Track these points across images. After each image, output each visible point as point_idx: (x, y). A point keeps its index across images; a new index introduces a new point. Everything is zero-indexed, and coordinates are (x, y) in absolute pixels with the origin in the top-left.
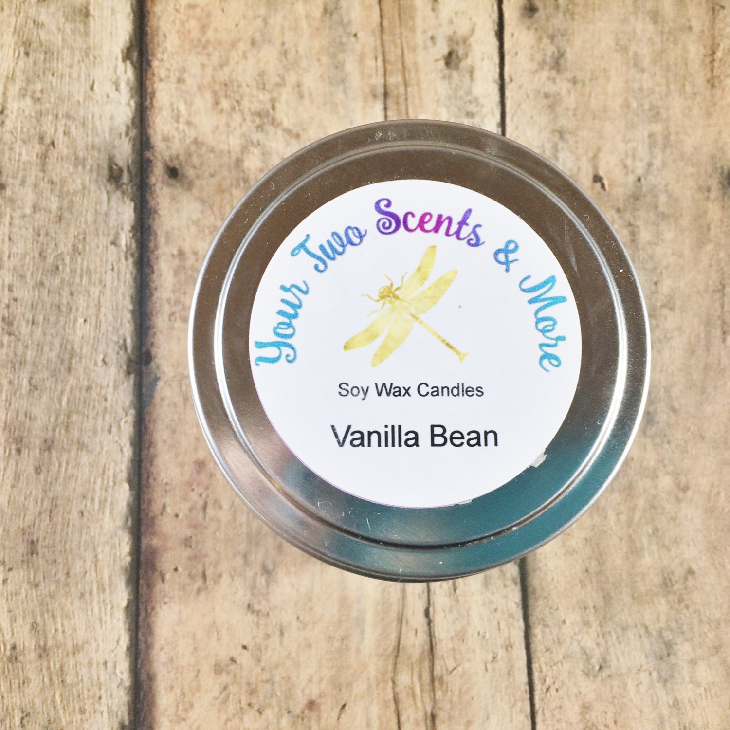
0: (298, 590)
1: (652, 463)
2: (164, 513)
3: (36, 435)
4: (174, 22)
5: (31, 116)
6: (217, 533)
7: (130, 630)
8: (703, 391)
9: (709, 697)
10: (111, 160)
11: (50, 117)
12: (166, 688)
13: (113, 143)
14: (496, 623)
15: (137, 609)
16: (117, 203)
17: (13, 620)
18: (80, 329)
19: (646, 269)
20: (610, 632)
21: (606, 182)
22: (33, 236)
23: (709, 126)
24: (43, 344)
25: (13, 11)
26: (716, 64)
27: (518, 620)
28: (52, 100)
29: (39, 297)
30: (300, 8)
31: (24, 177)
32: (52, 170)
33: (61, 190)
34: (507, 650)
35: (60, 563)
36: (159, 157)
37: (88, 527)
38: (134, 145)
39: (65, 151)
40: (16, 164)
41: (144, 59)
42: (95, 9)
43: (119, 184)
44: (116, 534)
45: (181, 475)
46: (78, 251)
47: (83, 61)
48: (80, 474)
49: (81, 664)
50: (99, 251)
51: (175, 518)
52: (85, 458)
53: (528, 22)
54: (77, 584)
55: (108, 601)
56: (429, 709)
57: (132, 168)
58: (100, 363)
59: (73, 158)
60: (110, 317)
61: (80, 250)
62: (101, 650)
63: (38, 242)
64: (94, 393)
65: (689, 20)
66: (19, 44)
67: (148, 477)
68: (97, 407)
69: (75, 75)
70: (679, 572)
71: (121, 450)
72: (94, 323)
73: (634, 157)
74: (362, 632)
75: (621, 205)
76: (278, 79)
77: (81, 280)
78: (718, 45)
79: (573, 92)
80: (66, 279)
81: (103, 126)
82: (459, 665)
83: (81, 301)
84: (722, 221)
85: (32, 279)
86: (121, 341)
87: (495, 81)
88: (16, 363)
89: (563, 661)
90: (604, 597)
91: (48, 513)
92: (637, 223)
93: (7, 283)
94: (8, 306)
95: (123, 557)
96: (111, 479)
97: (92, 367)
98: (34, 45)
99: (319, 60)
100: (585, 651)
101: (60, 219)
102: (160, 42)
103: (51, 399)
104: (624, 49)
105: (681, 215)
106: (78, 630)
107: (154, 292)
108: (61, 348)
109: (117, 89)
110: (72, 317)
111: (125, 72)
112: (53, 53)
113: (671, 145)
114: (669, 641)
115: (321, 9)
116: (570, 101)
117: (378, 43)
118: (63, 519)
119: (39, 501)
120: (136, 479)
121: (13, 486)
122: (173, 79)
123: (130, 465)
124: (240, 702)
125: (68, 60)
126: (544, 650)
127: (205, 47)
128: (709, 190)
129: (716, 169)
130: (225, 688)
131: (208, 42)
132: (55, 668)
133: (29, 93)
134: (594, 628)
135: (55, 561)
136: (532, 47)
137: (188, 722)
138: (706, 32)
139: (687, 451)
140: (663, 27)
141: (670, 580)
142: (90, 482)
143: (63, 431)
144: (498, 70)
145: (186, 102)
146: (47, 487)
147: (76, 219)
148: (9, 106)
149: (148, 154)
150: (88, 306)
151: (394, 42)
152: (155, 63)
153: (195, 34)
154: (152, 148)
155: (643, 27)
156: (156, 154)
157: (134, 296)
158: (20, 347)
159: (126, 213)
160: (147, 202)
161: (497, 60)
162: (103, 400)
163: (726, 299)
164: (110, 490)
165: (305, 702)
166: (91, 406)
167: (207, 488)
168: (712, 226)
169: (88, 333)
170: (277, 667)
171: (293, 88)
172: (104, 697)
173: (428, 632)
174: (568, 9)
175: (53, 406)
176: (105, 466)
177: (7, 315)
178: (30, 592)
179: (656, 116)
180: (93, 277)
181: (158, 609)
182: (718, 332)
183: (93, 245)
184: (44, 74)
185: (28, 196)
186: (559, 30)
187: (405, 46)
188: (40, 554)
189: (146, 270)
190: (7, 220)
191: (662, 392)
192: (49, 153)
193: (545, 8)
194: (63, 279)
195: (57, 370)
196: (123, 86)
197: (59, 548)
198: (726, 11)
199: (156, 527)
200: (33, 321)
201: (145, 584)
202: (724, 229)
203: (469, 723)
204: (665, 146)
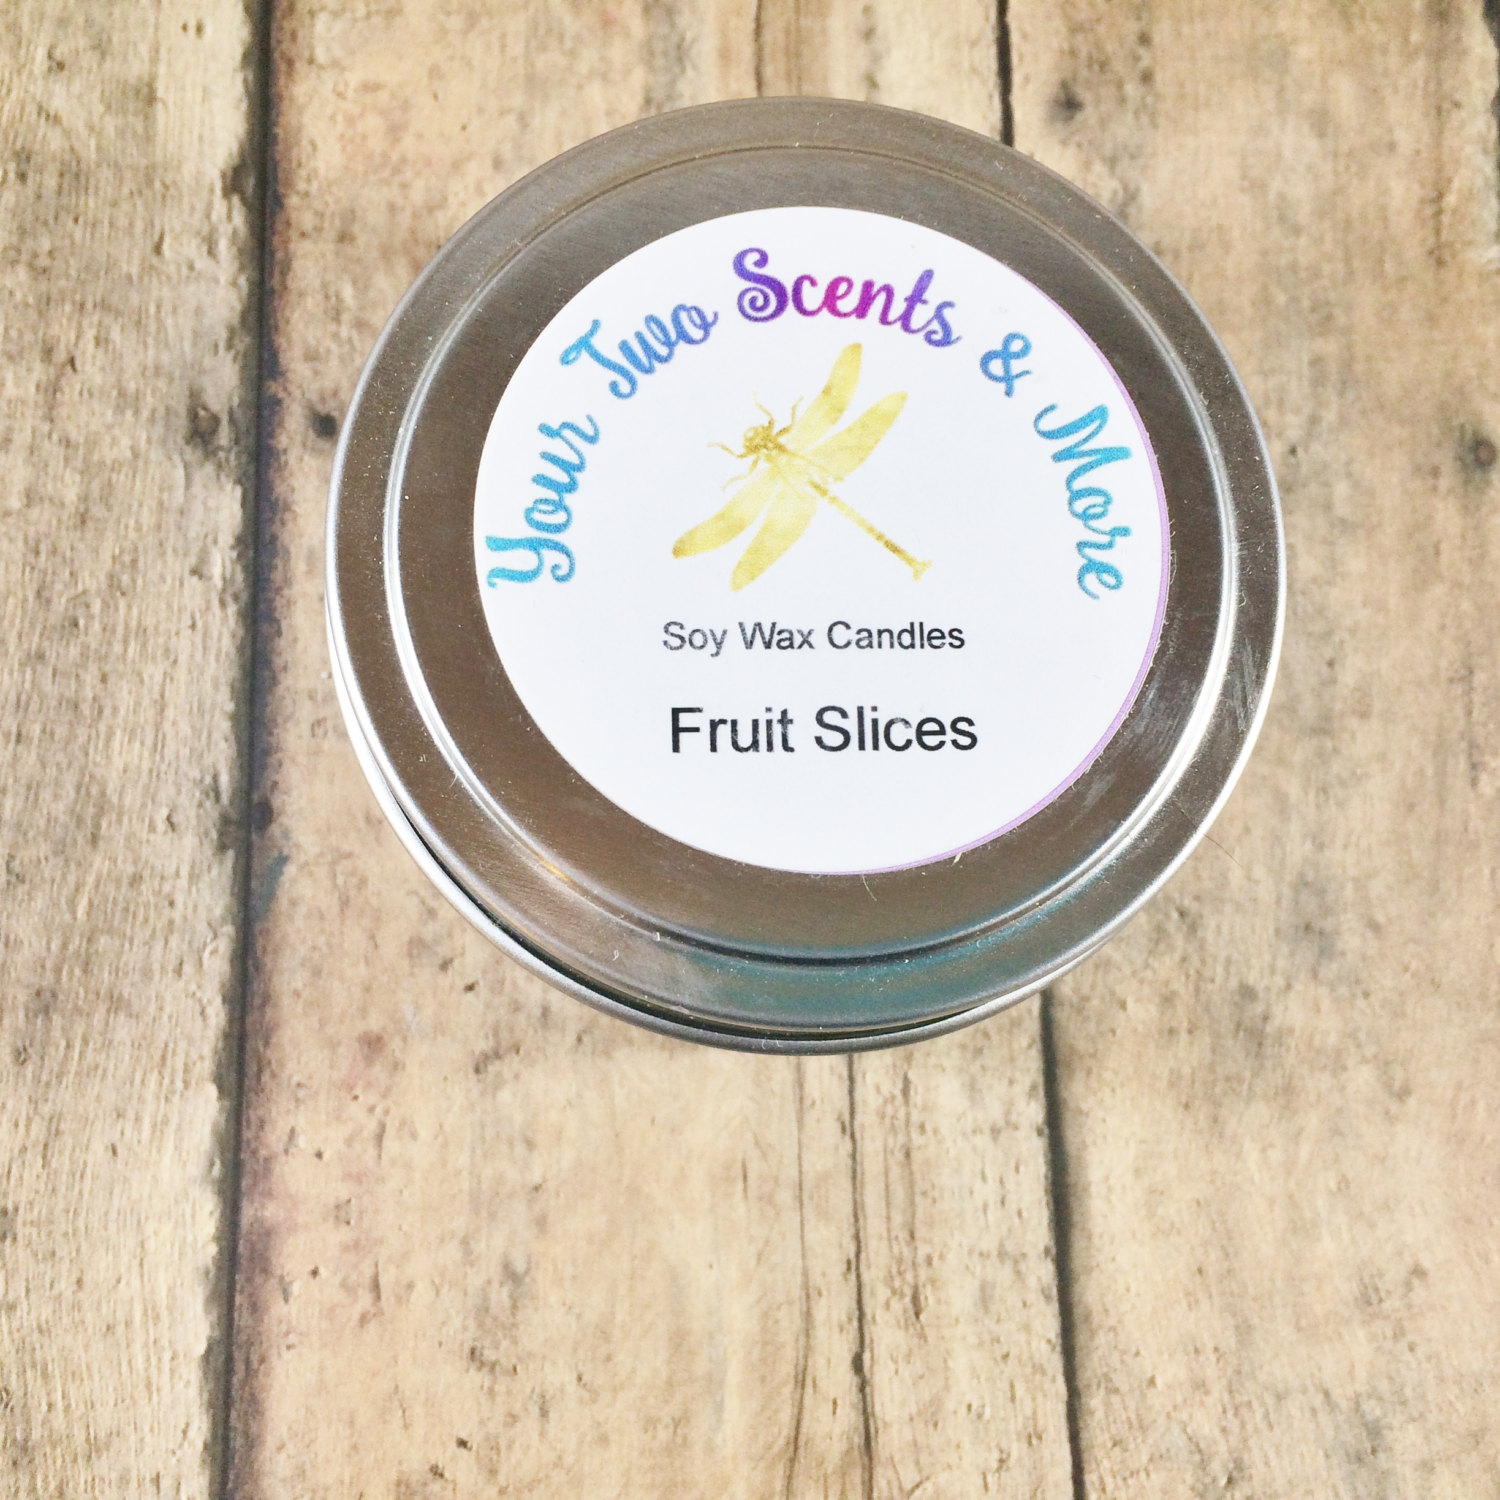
0: (579, 1316)
1: (1332, 1039)
2: (292, 1149)
3: (19, 980)
4: (332, 118)
5: (27, 305)
6: (406, 1193)
7: (211, 1405)
8: (1435, 887)
10: (195, 397)
11: (68, 308)
13: (201, 365)
14: (1005, 1386)
15: (229, 1360)
16: (205, 486)
18: (120, 753)
19: (1310, 635)
20: (1249, 1404)
22: (24, 555)
23: (1435, 343)
24: (38, 785)
26: (1446, 219)
27: (1054, 1380)
28: (73, 273)
29: (33, 682)
30: (595, 93)
31: (10, 429)
32: (69, 417)
33: (86, 460)
34: (1030, 1443)
35: (61, 1259)
36: (297, 393)
37: (126, 1180)
38: (244, 368)
39: (98, 380)
41: (269, 193)
42: (167, 88)
43: (210, 448)
44: (187, 1194)
45: (331, 1067)
46: (119, 588)
47: (140, 193)
48: (112, 1067)
49: (102, 1479)
50: (166, 588)
51: (316, 1160)
52: (123, 1030)
53: (1063, 129)
54: (99, 1304)
55: (165, 1342)
57: (238, 414)
58: (161, 826)
59: (115, 393)
60: (185, 728)
61: (124, 584)
62: (148, 1450)
63: (33, 568)
64: (146, 891)
65: (1390, 131)
67: (260, 1071)
68: (151, 920)
69: (122, 222)
70: (1395, 1274)
71: (203, 1013)
72: (149, 742)
73: (1281, 403)
74: (719, 1408)
77: (126, 650)
78: (1450, 181)
80: (94, 646)
81: (181, 328)
82: (928, 1478)
83: (125, 692)
84: (1463, 537)
85: (19, 645)
86: (208, 780)
89: (1151, 1468)
90: (1237, 1328)
91: (41, 1148)
95: (200, 1245)
96: (180, 1076)
97: (144, 835)
98: (36, 159)
100: (1197, 1445)
101: (83, 519)
102: (304, 160)
103: (56, 904)
105: (1380, 524)
106: (98, 1406)
107: (281, 677)
108: (78, 792)
109: (211, 253)
110: (102, 727)
111: (229, 217)
113: (1356, 382)
114: (1377, 1420)
115: (640, 99)
118: (73, 1161)
119: (22, 1124)
120: (233, 1076)
122: (330, 234)
123: (220, 1045)
125: (109, 190)
126: (1109, 1445)
127: (397, 170)
128: (1435, 472)
129: (1451, 431)
131: (404, 160)
132: (46, 1489)
133: (25, 257)
134: (1216, 1394)
135: (53, 1254)
138: (1425, 155)
139: (1404, 1015)
140: (1336, 142)
141: (1377, 1290)
142: (132, 1083)
143: (77, 972)
145: (355, 282)
146: (41, 1091)
147: (118, 521)
149: (274, 388)
150: (138, 704)
152: (293, 201)
153: (377, 144)
154: (283, 374)
155: (1295, 142)
156: (292, 388)
157: (237, 685)
159: (226, 508)
160: (271, 489)
162: (166, 904)
163: (1477, 698)
164: (176, 1099)
166: (140, 918)
167: (384, 1096)
168: (1444, 547)
169: (136, 761)
170: (532, 1485)
173: (861, 1406)
174: (1145, 106)
175: (58, 919)
176: (166, 1045)
179: (1325, 323)
180: (151, 642)
181: (274, 1361)
182: (1462, 765)
183: (152, 575)
184: (56, 218)
185: (15, 472)
186: (1126, 147)
188: (20, 1238)
189: (265, 628)
191: (1349, 892)
192: (63, 382)
193: (1098, 101)
194: (86, 647)
195: (68, 840)
196: (223, 245)
197: (62, 1226)
198: (1463, 114)
199: (274, 1180)
200: (19, 735)
201: (246, 1305)
202: (1468, 553)
204: (1345, 382)
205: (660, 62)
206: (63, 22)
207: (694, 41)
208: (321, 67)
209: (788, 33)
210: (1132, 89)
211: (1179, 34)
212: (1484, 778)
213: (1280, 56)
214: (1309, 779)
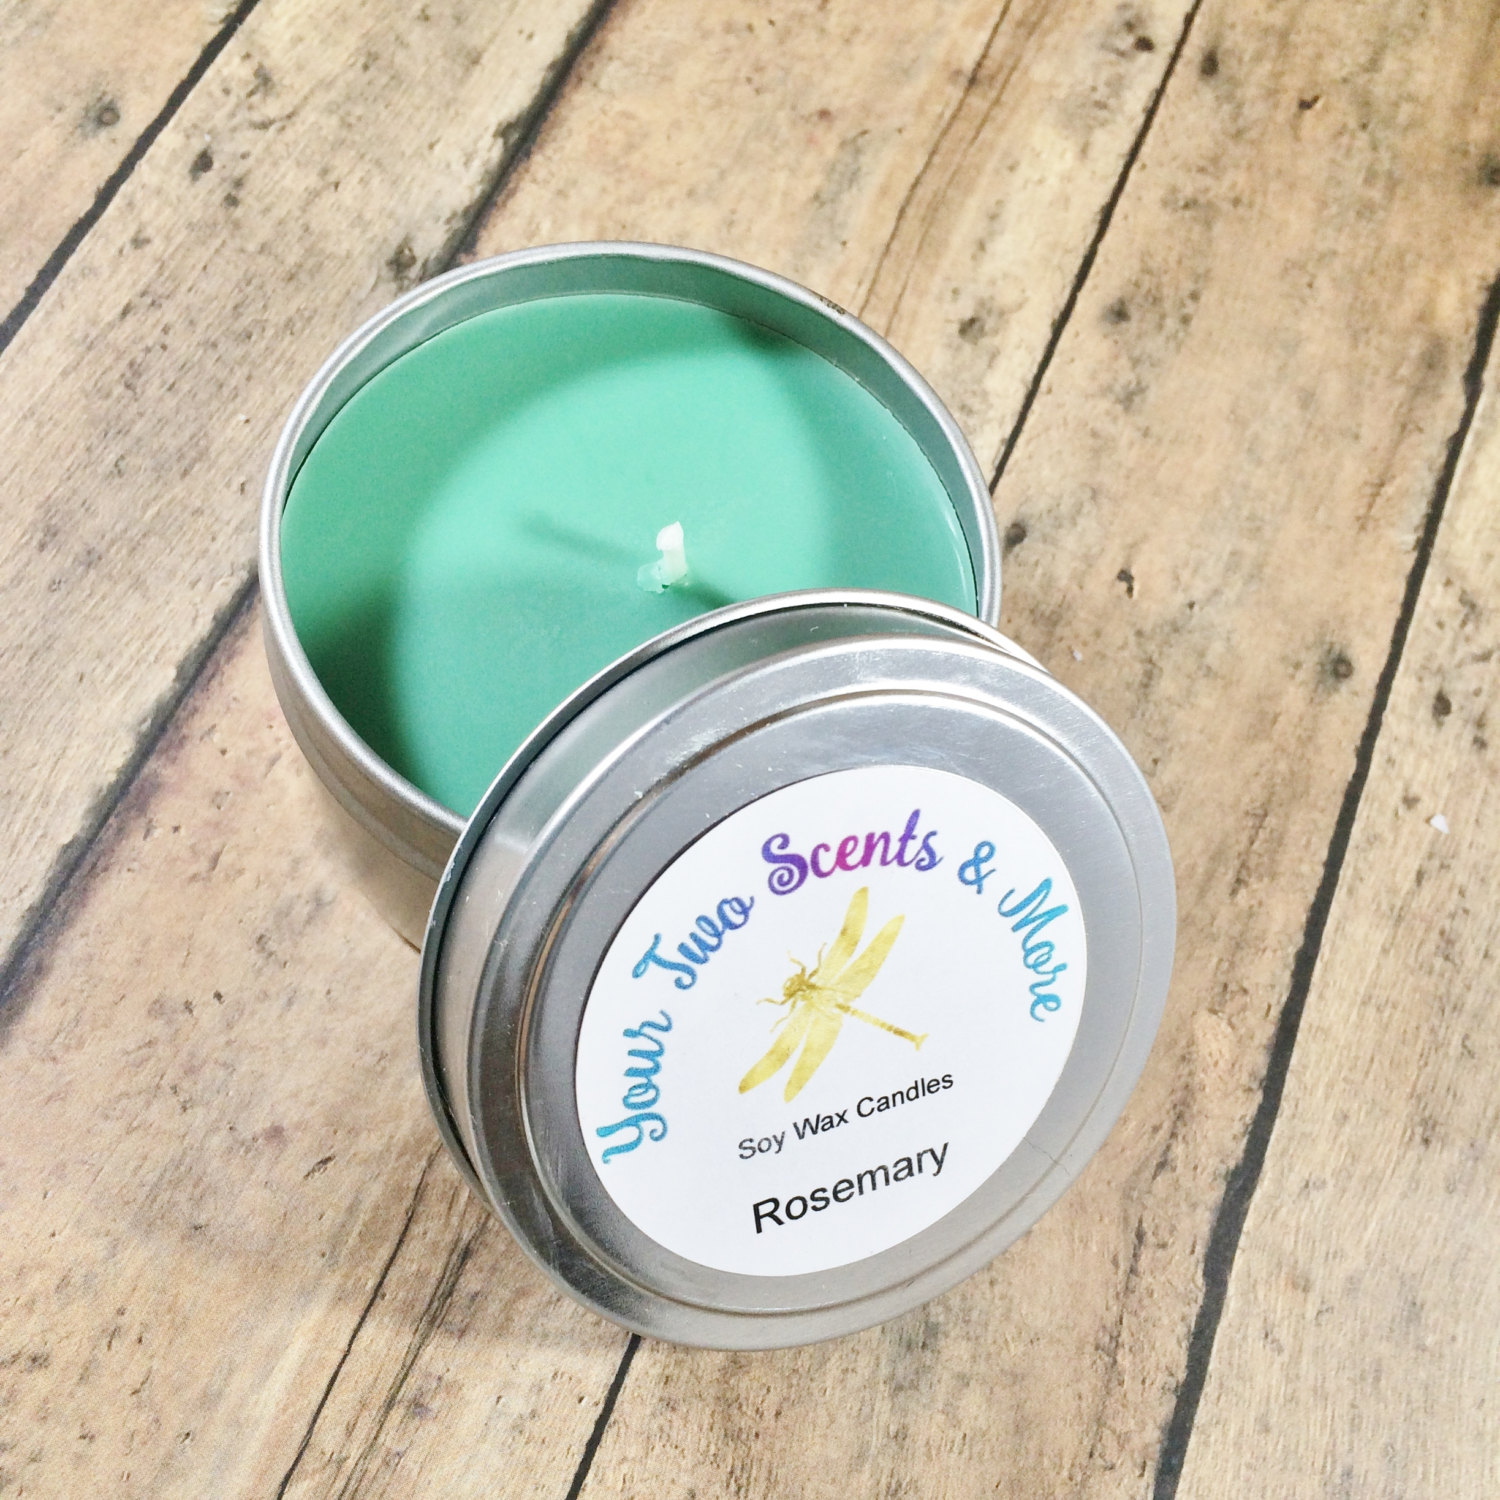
0: (352, 950)
2: (206, 739)
3: (81, 537)
4: (591, 123)
5: (326, 139)
6: (272, 808)
7: (51, 882)
9: (966, 1453)
10: (406, 243)
11: (353, 153)
12: (54, 998)
13: (422, 224)
15: (82, 856)
16: (385, 296)
18: (233, 429)
19: (1149, 735)
21: (1136, 586)
22: (240, 281)
23: (1335, 579)
24: (167, 422)
25: (377, 12)
26: (1379, 501)
28: (368, 135)
29: (201, 357)
30: (781, 179)
31: (272, 205)
32: (317, 214)
33: (313, 244)
37: (79, 702)
38: (449, 239)
39: (349, 202)
40: (271, 184)
41: (525, 147)
42: (490, 59)
43: (401, 274)
44: (115, 732)
45: (265, 699)
46: (291, 329)
47: (438, 109)
48: (112, 623)
50: (323, 343)
51: (220, 754)
52: (133, 604)
53: (1108, 327)
54: (12, 773)
55: (43, 823)
56: (466, 1236)
57: (431, 264)
58: (235, 486)
59: (355, 215)
61: (295, 330)
63: (241, 291)
64: (201, 521)
65: (1359, 425)
66: (363, 51)
67: (213, 676)
68: (194, 542)
69: (417, 121)
71: (195, 620)
72: (257, 431)
73: (1195, 571)
75: (1147, 628)
77: (274, 368)
78: (1394, 477)
79: (1137, 446)
80: (254, 356)
81: (421, 196)
83: (258, 393)
84: (1301, 719)
85: (204, 332)
87: (1023, 381)
88: (113, 428)
91: (31, 651)
92: (1161, 664)
93: (165, 321)
94: (148, 350)
95: (105, 770)
96: (156, 651)
97: (220, 487)
98: (381, 63)
99: (775, 252)
101: (291, 277)
102: (559, 137)
103: (135, 501)
104: (1237, 420)
105: (1238, 683)
108: (191, 438)
109: (467, 164)
110: (231, 407)
111: (490, 150)
112: (401, 83)
113: (1261, 580)
114: (938, 1324)
115: (811, 194)
116: (1128, 456)
117: (873, 265)
118: (47, 671)
119: (29, 629)
120: (192, 671)
122: (553, 187)
123: (195, 646)
124: (162, 1077)
125: (418, 100)
127: (619, 169)
128: (1297, 666)
129: (1322, 643)
130: (150, 1043)
131: (627, 166)
133: (341, 112)
136: (1100, 362)
137: (59, 1067)
138: (1381, 452)
140: (1314, 417)
142: (119, 641)
143: (124, 551)
144: (1035, 370)
145: (554, 222)
146: (53, 615)
147: (314, 289)
148: (303, 114)
149: (464, 258)
150: (263, 404)
151: (897, 274)
152: (537, 159)
153: (614, 149)
154: (474, 252)
155: (1282, 404)
158: (134, 408)
161: (1039, 357)
162: (210, 537)
163: (1262, 835)
164: (143, 666)
165: (268, 1124)
166: (187, 537)
168: (1281, 718)
169: (241, 439)
170: (253, 1048)
174: (1176, 336)
175: (130, 511)
176: (157, 628)
177: (139, 360)
179: (1255, 529)
180: (293, 371)
181: (114, 872)
182: (1230, 876)
184: (375, 100)
185: (264, 230)
186: (1150, 357)
187: (911, 283)
190: (216, 243)
192: (325, 194)
193: (1141, 320)
194: (247, 354)
195: (167, 466)
196: (477, 163)
197: (16, 709)
198: (1423, 437)
199: (183, 752)
200: (173, 384)
201: (115, 825)
202: (1299, 731)
203: (522, 1293)
204: (1252, 576)
205: (836, 176)
207: (868, 174)
208: (601, 91)
209: (935, 195)
210: (1171, 323)
211: (1222, 302)
212: (1243, 892)
213: (1293, 346)
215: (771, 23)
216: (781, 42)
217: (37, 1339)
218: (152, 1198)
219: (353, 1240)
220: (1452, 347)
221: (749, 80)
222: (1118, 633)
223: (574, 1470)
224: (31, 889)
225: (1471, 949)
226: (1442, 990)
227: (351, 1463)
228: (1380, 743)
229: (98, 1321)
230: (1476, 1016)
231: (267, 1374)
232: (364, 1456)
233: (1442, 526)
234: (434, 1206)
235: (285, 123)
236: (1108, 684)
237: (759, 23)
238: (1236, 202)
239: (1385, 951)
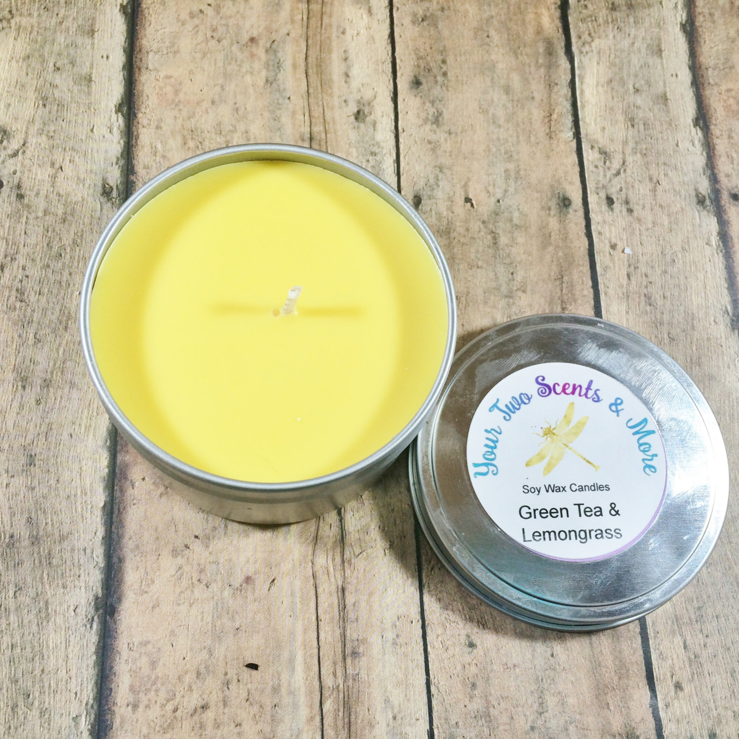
3: (38, 376)
4: (154, 87)
5: (45, 148)
7: (105, 524)
10: (104, 180)
11: (60, 150)
12: (132, 569)
13: (107, 170)
14: (392, 520)
15: (112, 508)
16: (108, 210)
17: (13, 515)
18: (76, 300)
21: (474, 203)
22: (43, 232)
23: (549, 165)
24: (46, 309)
25: (35, 76)
26: (553, 123)
27: (410, 518)
28: (62, 138)
29: (45, 274)
30: (248, 79)
31: (39, 190)
32: (60, 186)
33: (65, 201)
34: (401, 539)
35: (52, 472)
36: (141, 180)
37: (75, 446)
38: (122, 171)
39: (71, 174)
40: (33, 181)
41: (132, 112)
42: (96, 77)
43: (110, 198)
44: (97, 451)
46: (76, 244)
47: (86, 112)
48: (71, 406)
49: (65, 549)
50: (93, 244)
52: (75, 394)
53: (415, 91)
54: (65, 488)
55: (89, 502)
56: (340, 584)
57: (120, 187)
59: (76, 178)
61: (78, 243)
62: (82, 539)
63: (46, 236)
65: (532, 93)
66: (39, 98)
69: (80, 121)
73: (494, 185)
75: (485, 218)
76: (231, 128)
77: (78, 265)
78: (554, 110)
79: (449, 140)
80: (67, 263)
81: (100, 157)
82: (364, 551)
83: (78, 279)
84: (560, 232)
85: (41, 261)
87: (391, 131)
88: (24, 323)
91: (44, 434)
92: (497, 231)
93: (21, 265)
94: (21, 281)
95: (102, 469)
96: (95, 410)
98: (50, 100)
99: (262, 115)
101: (64, 220)
102: (144, 101)
103: (52, 350)
104: (485, 112)
105: (530, 226)
106: (64, 524)
108: (60, 312)
109: (111, 132)
110: (69, 290)
111: (117, 121)
112: (64, 106)
113: (521, 178)
115: (264, 81)
116: (447, 146)
117: (306, 104)
118: (56, 439)
119: (38, 425)
121: (18, 413)
122: (153, 126)
124: (192, 578)
125: (75, 110)
127: (177, 105)
128: (549, 209)
129: (555, 195)
130: (180, 568)
131: (180, 101)
132: (44, 552)
133: (45, 132)
135: (49, 471)
136: (419, 108)
137: (150, 594)
138: (545, 101)
140: (513, 96)
142: (78, 412)
143: (59, 374)
144: (394, 124)
145: (161, 142)
146: (45, 415)
147: (77, 221)
148: (29, 141)
149: (132, 178)
151: (317, 103)
152: (140, 115)
153: (170, 96)
154: (136, 173)
155: (498, 96)
156: (139, 177)
158: (29, 310)
161: (393, 118)
163: (564, 285)
164: (94, 419)
165: (243, 578)
166: (82, 356)
168: (552, 234)
170: (221, 552)
171: (242, 134)
172: (83, 575)
173: (340, 526)
174: (444, 84)
175: (52, 355)
177: (20, 287)
178: (27, 494)
179: (510, 158)
181: (129, 509)
183: (88, 240)
184: (56, 120)
185: (41, 204)
186: (437, 98)
187: (325, 105)
188: (37, 465)
190: (24, 220)
192: (58, 175)
193: (427, 82)
194: (64, 264)
195: (57, 328)
196: (115, 130)
197: (52, 461)
198: (559, 87)
200: (40, 291)
201: (118, 489)
202: (561, 236)
203: (371, 594)
204: (517, 178)
205: (271, 68)
206: (59, 55)
207: (284, 61)
208: (151, 70)
209: (317, 59)
210: (440, 79)
211: (456, 60)
213: (492, 67)
214: (504, 314)
215: (209, 5)
216: (218, 13)
217: (200, 700)
218: (214, 626)
219: (299, 605)
220: (555, 41)
221: (212, 37)
222: (475, 226)
223: (422, 649)
224: (99, 530)
225: (657, 296)
226: (654, 319)
227: (341, 686)
228: (593, 227)
229: (220, 681)
230: (670, 324)
231: (293, 669)
232: (344, 681)
233: (581, 123)
234: (322, 578)
235: (24, 148)
236: (481, 249)
237: (204, 7)
238: (443, 9)
239: (627, 313)
